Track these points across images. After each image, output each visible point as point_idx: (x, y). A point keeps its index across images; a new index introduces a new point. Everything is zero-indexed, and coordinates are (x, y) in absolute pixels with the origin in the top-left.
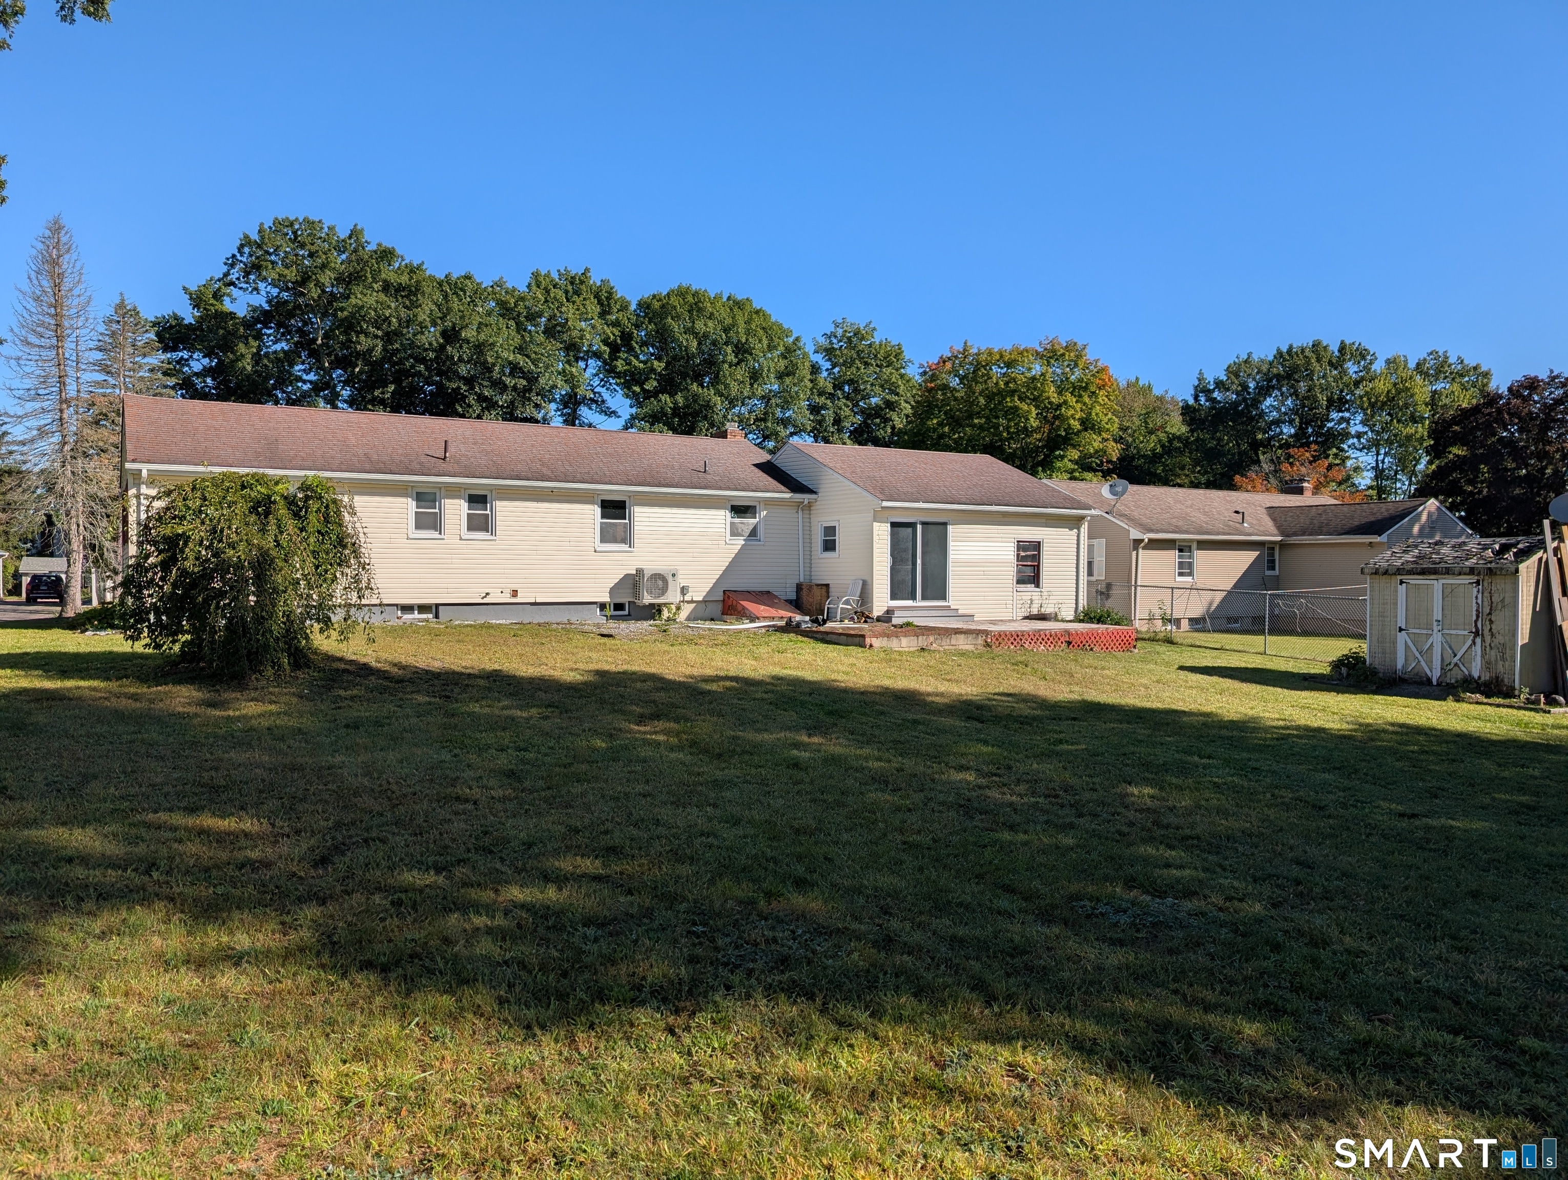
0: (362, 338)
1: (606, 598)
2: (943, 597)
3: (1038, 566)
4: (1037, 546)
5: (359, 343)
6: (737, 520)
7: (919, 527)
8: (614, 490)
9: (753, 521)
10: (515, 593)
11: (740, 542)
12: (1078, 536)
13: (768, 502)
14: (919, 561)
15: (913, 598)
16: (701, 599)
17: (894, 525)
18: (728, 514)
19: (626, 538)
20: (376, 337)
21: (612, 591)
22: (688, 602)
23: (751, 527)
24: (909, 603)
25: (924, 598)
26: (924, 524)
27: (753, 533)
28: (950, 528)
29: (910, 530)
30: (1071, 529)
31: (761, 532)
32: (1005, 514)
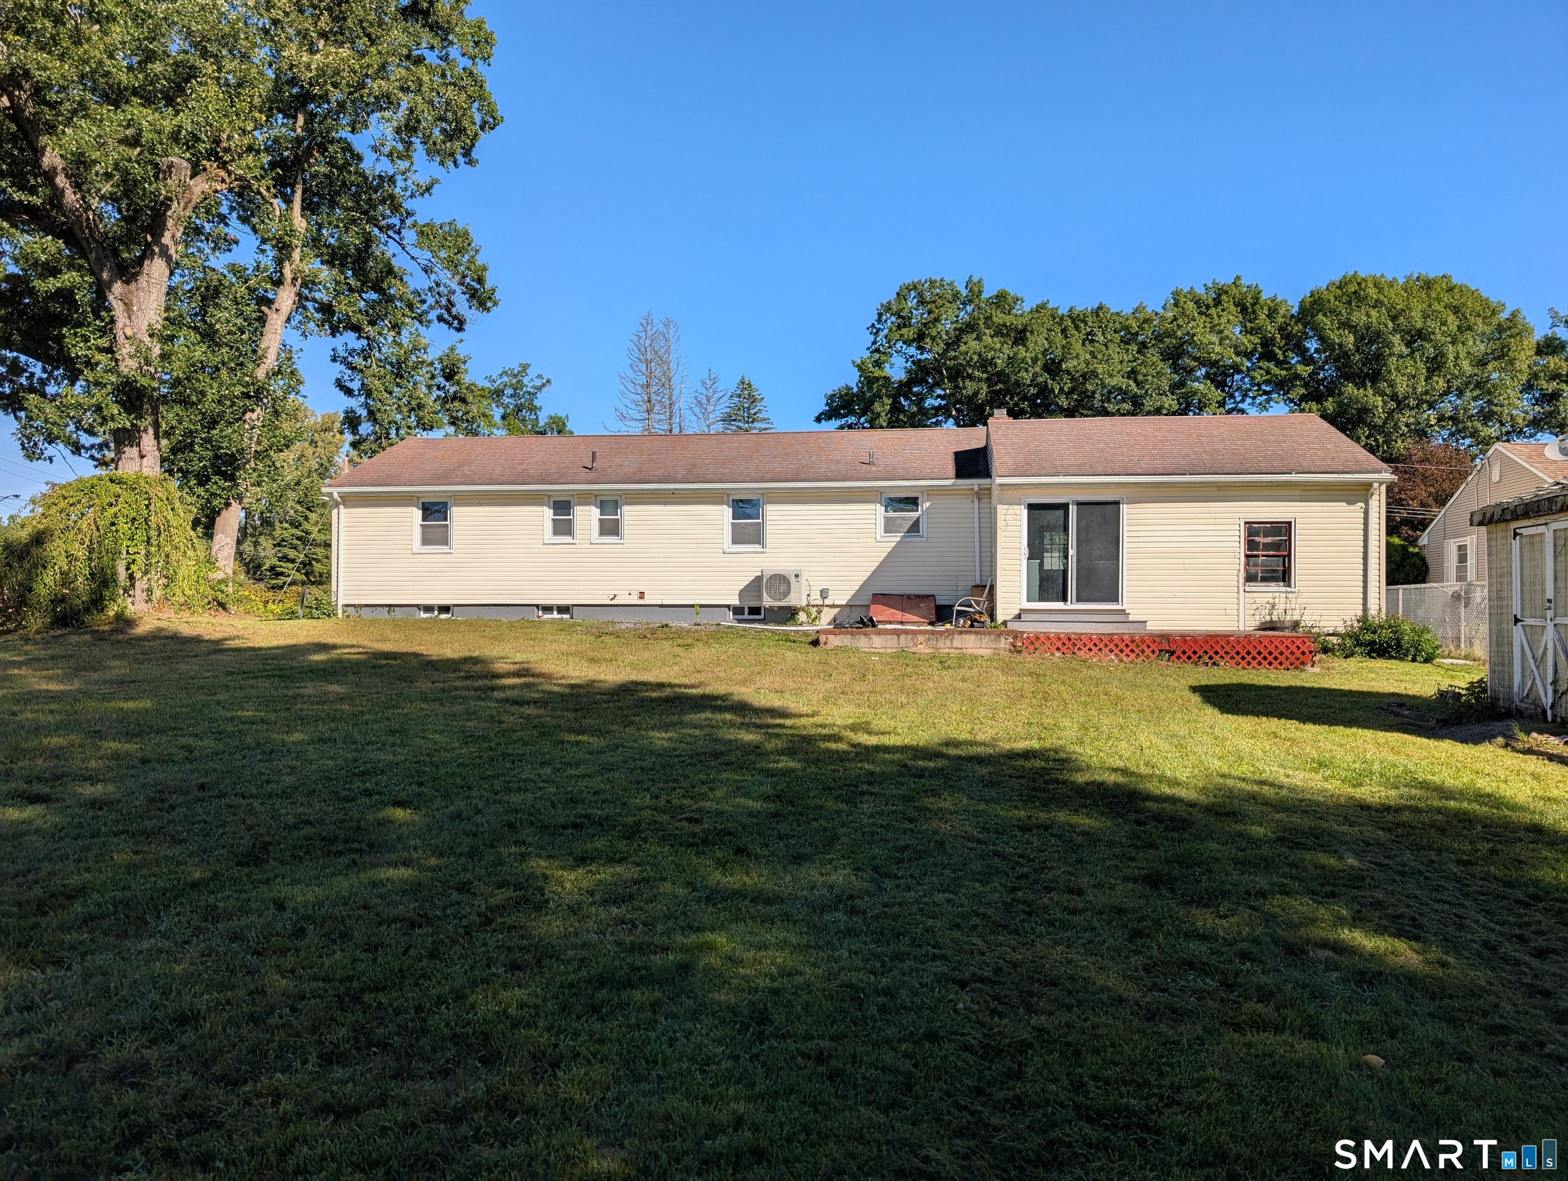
0: (968, 383)
1: (736, 602)
2: (1115, 599)
3: (1289, 556)
4: (1284, 529)
5: (965, 388)
6: (891, 514)
7: (1073, 509)
8: (745, 488)
9: (915, 515)
10: (642, 595)
11: (897, 538)
12: (1366, 512)
13: (931, 492)
14: (1072, 552)
15: (1064, 599)
16: (844, 603)
17: (1031, 507)
18: (880, 509)
19: (756, 537)
20: (980, 380)
21: (742, 594)
22: (831, 606)
23: (910, 523)
24: (1060, 605)
25: (1079, 600)
26: (1079, 504)
27: (915, 527)
28: (1125, 509)
29: (1060, 513)
30: (1351, 502)
31: (923, 525)
32: (1220, 486)
